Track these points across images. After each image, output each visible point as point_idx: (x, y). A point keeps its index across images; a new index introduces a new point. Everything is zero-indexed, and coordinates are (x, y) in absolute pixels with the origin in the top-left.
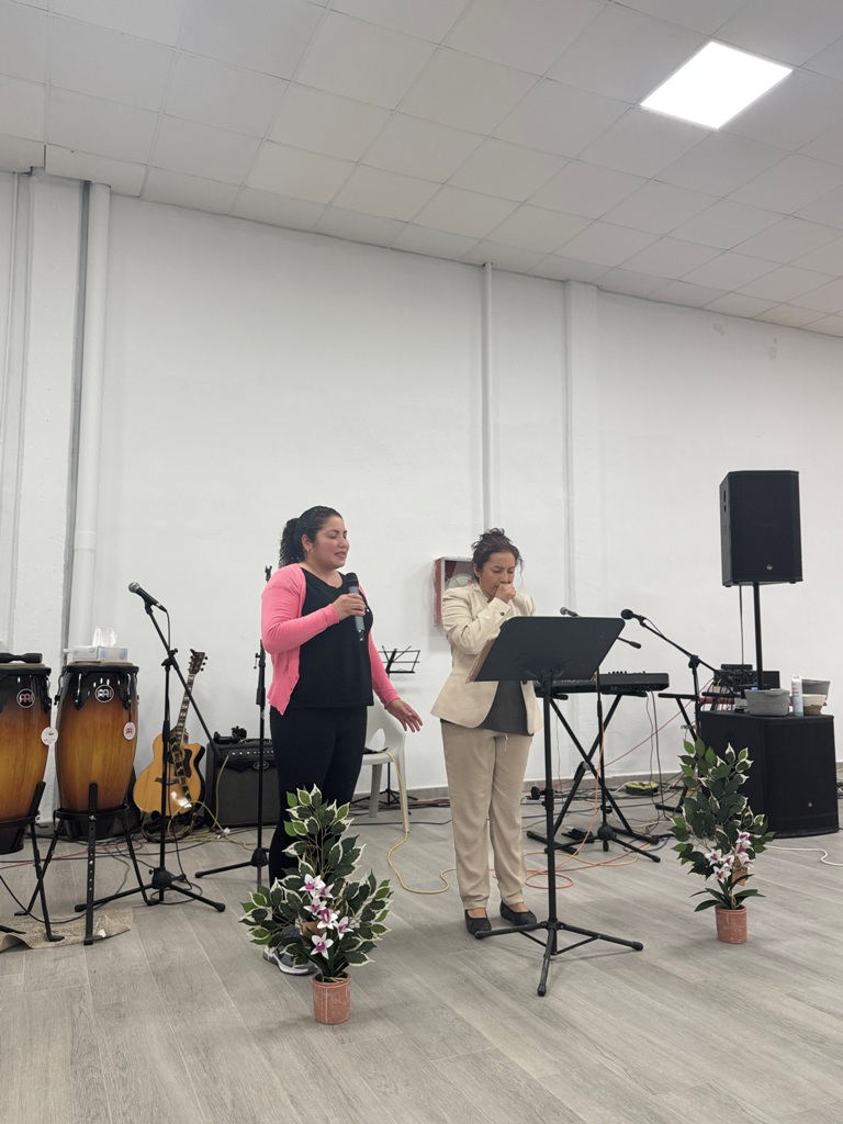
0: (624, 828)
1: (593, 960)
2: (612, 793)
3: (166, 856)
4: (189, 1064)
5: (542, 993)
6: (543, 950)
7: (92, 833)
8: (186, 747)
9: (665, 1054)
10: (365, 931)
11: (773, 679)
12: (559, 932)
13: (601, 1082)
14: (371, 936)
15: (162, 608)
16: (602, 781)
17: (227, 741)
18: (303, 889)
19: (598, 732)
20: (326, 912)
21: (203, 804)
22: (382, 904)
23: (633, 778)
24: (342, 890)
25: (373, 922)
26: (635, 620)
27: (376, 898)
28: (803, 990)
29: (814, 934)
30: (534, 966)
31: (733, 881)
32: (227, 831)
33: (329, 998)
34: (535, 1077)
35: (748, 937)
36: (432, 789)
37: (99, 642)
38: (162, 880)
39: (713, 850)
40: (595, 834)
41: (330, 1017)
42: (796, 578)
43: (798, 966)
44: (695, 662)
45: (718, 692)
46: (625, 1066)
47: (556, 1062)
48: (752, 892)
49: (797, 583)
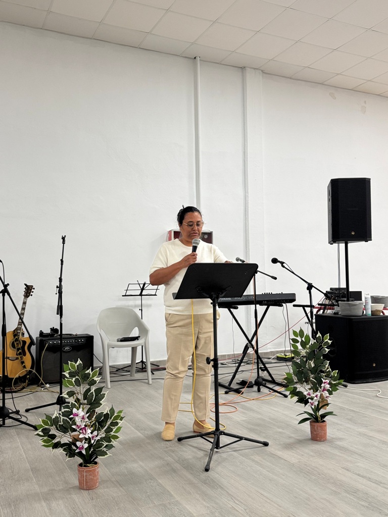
0: (270, 379)
1: (240, 451)
2: (265, 360)
5: (207, 470)
6: (210, 446)
8: (23, 339)
9: (268, 501)
10: (108, 439)
11: (358, 295)
12: (221, 436)
14: (110, 441)
16: (256, 352)
17: (47, 335)
18: (72, 416)
19: (255, 329)
20: (84, 428)
21: (34, 371)
22: (117, 424)
23: (281, 352)
24: (94, 416)
25: (112, 433)
26: (279, 264)
27: (113, 420)
28: (351, 465)
29: (364, 435)
31: (320, 407)
32: (48, 385)
33: (86, 476)
34: (195, 515)
35: (327, 437)
38: (4, 413)
39: (309, 391)
40: (254, 383)
41: (86, 485)
42: (368, 239)
44: (310, 287)
45: (328, 303)
46: (246, 508)
47: (208, 507)
48: (330, 413)
49: (369, 242)
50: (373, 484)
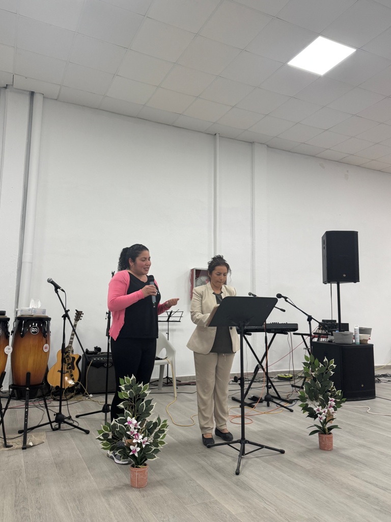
0: (277, 396)
1: (261, 458)
2: (271, 379)
3: (62, 407)
4: (71, 507)
5: (237, 474)
6: (238, 453)
7: (27, 396)
8: (72, 356)
9: (294, 503)
10: (155, 444)
11: (345, 327)
12: (246, 445)
13: (265, 516)
14: (158, 446)
15: (63, 290)
16: (267, 373)
17: (92, 353)
18: (127, 424)
19: (265, 351)
20: (137, 434)
21: (80, 383)
22: (163, 431)
23: (281, 372)
24: (145, 424)
25: (159, 440)
26: (282, 299)
27: (161, 428)
28: (358, 473)
29: (364, 446)
30: (234, 461)
31: (327, 421)
32: (91, 395)
33: (138, 476)
34: (234, 513)
35: (334, 448)
36: (187, 377)
37: (33, 306)
38: (60, 419)
39: (318, 407)
40: (263, 398)
41: (138, 485)
42: (357, 280)
43: (357, 462)
44: (310, 319)
45: (321, 332)
46: (276, 508)
47: (244, 506)
48: (336, 427)
49: (357, 283)
50: (381, 490)
